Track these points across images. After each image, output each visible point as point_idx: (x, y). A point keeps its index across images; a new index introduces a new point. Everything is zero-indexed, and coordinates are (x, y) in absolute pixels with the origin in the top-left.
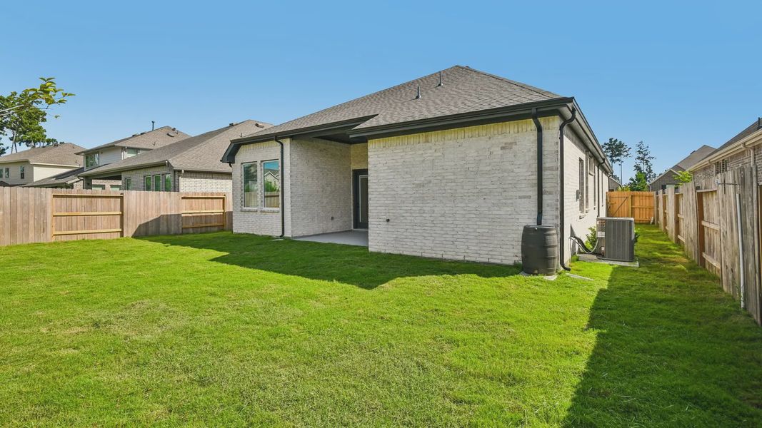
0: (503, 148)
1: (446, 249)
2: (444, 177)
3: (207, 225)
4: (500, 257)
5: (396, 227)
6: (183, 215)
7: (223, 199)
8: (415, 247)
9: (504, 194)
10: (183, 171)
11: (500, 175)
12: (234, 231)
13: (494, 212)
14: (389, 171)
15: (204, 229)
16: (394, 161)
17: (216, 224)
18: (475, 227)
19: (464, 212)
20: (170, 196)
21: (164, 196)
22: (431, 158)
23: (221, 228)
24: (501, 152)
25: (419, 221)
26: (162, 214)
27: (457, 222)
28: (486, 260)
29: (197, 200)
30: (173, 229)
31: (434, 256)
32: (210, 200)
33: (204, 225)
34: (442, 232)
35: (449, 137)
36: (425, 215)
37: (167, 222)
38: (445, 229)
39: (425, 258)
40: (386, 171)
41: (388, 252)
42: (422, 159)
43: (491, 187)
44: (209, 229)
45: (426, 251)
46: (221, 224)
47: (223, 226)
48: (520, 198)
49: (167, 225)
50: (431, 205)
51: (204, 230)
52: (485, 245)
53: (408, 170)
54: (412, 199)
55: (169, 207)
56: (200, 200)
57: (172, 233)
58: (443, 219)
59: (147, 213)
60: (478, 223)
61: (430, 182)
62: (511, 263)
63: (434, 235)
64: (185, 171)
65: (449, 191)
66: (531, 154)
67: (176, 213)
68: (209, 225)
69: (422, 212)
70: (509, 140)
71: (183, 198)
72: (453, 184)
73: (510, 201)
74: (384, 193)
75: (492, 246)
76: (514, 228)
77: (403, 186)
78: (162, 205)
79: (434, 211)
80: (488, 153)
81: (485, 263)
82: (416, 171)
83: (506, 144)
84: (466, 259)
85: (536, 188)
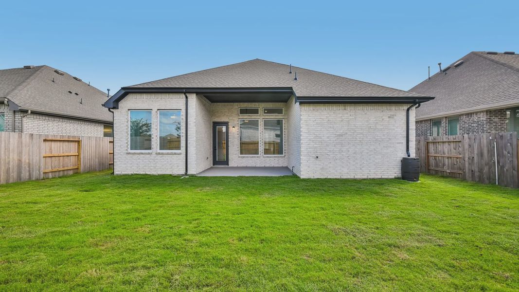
0: (389, 117)
1: (356, 173)
2: (356, 131)
4: (388, 175)
5: (323, 161)
7: (78, 142)
8: (336, 173)
9: (390, 141)
10: (30, 112)
11: (388, 131)
12: (116, 172)
13: (385, 151)
14: (317, 125)
15: (61, 173)
16: (321, 120)
17: (71, 168)
18: (374, 159)
19: (367, 151)
20: (32, 138)
21: (25, 137)
22: (347, 119)
23: (76, 171)
24: (388, 119)
25: (339, 157)
27: (363, 157)
28: (380, 177)
29: (56, 143)
30: (35, 175)
31: (349, 177)
33: (62, 169)
34: (354, 163)
35: (359, 108)
36: (342, 153)
37: (29, 167)
38: (356, 161)
39: (343, 179)
40: (315, 125)
41: (316, 177)
42: (341, 120)
43: (383, 137)
45: (344, 175)
46: (76, 167)
47: (77, 169)
48: (398, 143)
49: (29, 171)
50: (347, 147)
52: (379, 169)
53: (331, 126)
54: (334, 143)
55: (30, 150)
57: (34, 179)
58: (354, 155)
59: (9, 158)
60: (376, 157)
61: (347, 133)
62: (393, 177)
63: (349, 165)
65: (359, 139)
66: (403, 121)
68: (66, 168)
69: (341, 151)
70: (392, 113)
71: (45, 140)
72: (361, 135)
73: (393, 145)
74: (313, 139)
75: (383, 169)
76: (395, 159)
77: (327, 135)
78: (24, 148)
79: (349, 151)
80: (381, 119)
81: (380, 179)
82: (337, 127)
83: (391, 115)
84: (369, 177)
85: (406, 139)
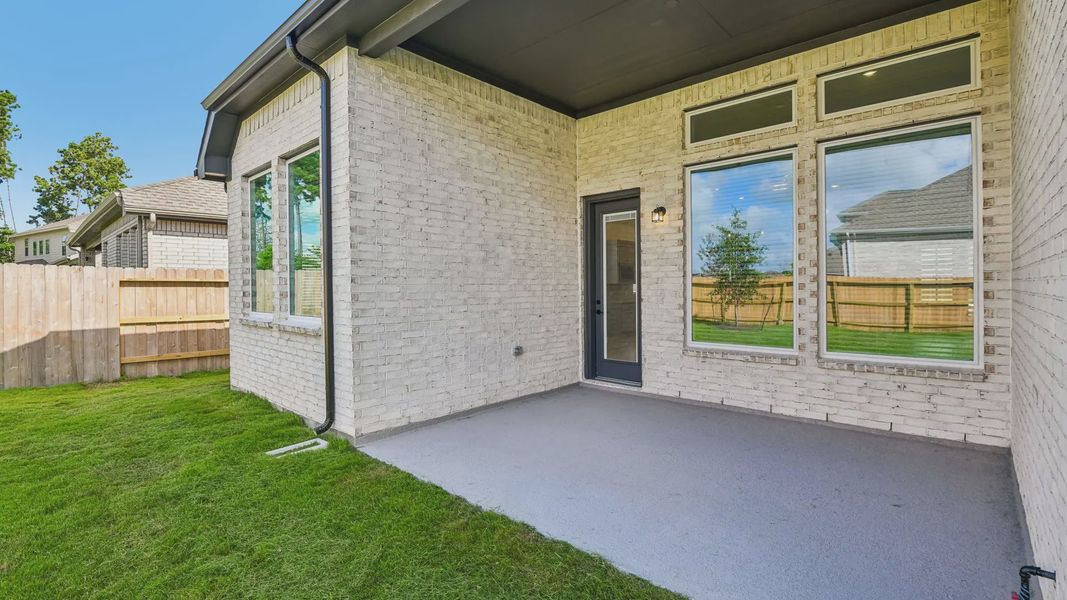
3: (203, 353)
6: (125, 331)
10: (153, 217)
20: (81, 279)
21: (58, 277)
26: (53, 327)
29: (170, 289)
30: (89, 367)
32: (211, 290)
37: (71, 352)
44: (208, 364)
49: (71, 360)
51: (192, 366)
55: (76, 307)
56: (182, 290)
64: (160, 218)
67: (102, 325)
71: (124, 284)
78: (53, 302)
